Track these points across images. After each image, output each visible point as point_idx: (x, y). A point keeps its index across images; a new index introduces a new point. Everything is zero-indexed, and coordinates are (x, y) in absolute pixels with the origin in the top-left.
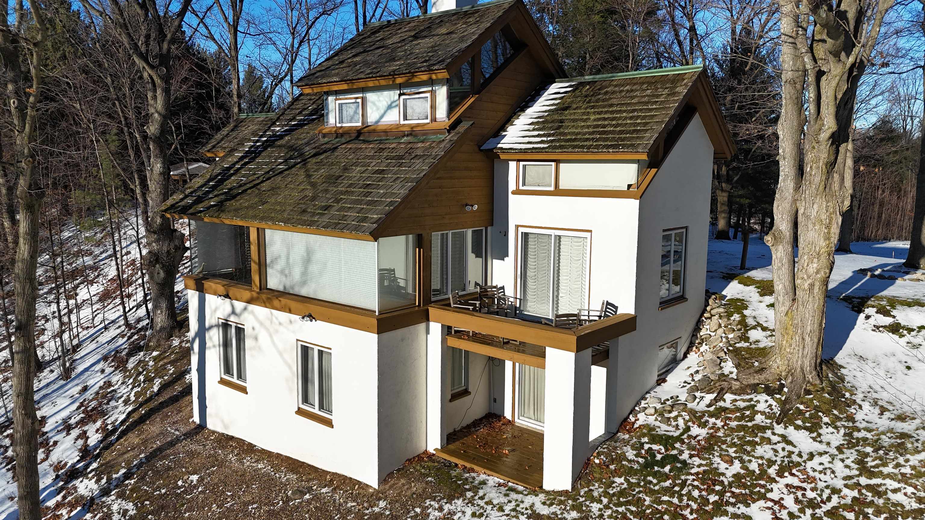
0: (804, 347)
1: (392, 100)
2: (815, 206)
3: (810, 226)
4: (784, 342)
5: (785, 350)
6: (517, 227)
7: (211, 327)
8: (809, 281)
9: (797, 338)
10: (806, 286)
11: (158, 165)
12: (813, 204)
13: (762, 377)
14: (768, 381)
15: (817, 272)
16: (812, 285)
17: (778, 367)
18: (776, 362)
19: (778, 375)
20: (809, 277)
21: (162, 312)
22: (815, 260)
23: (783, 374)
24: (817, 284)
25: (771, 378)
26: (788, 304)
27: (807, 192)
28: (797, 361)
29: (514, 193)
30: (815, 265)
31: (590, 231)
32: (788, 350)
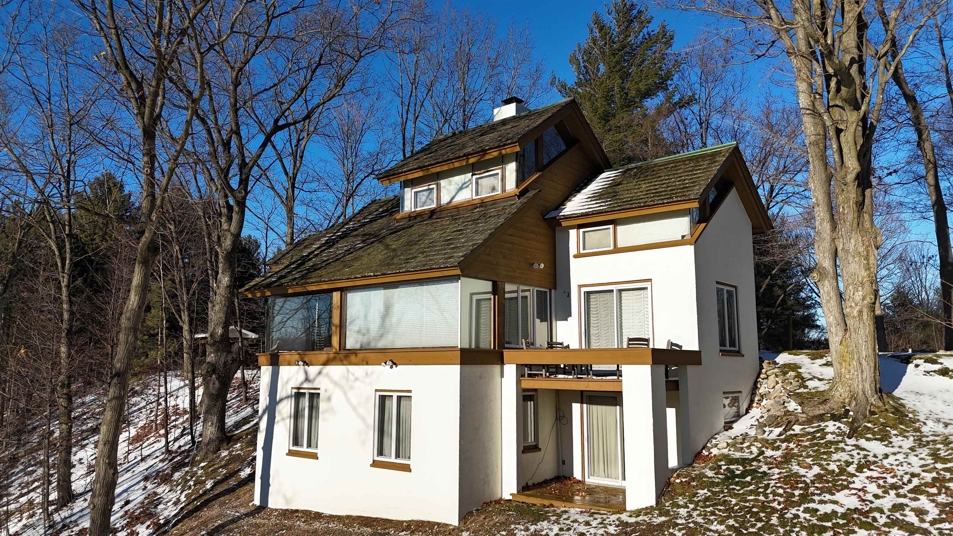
0: (862, 371)
1: (463, 182)
2: (852, 241)
3: (851, 259)
4: (843, 370)
5: (845, 377)
6: (580, 286)
7: (281, 400)
8: (858, 308)
9: (855, 363)
10: (855, 313)
11: (226, 279)
12: (850, 239)
13: (827, 407)
14: (833, 409)
15: (863, 299)
16: (861, 312)
17: (841, 395)
18: (838, 391)
19: (842, 403)
20: (856, 305)
21: (212, 424)
22: (860, 289)
23: (847, 400)
24: (865, 310)
25: (835, 407)
26: (841, 334)
27: (843, 230)
28: (858, 386)
29: (575, 257)
30: (860, 293)
31: (650, 280)
32: (848, 377)
